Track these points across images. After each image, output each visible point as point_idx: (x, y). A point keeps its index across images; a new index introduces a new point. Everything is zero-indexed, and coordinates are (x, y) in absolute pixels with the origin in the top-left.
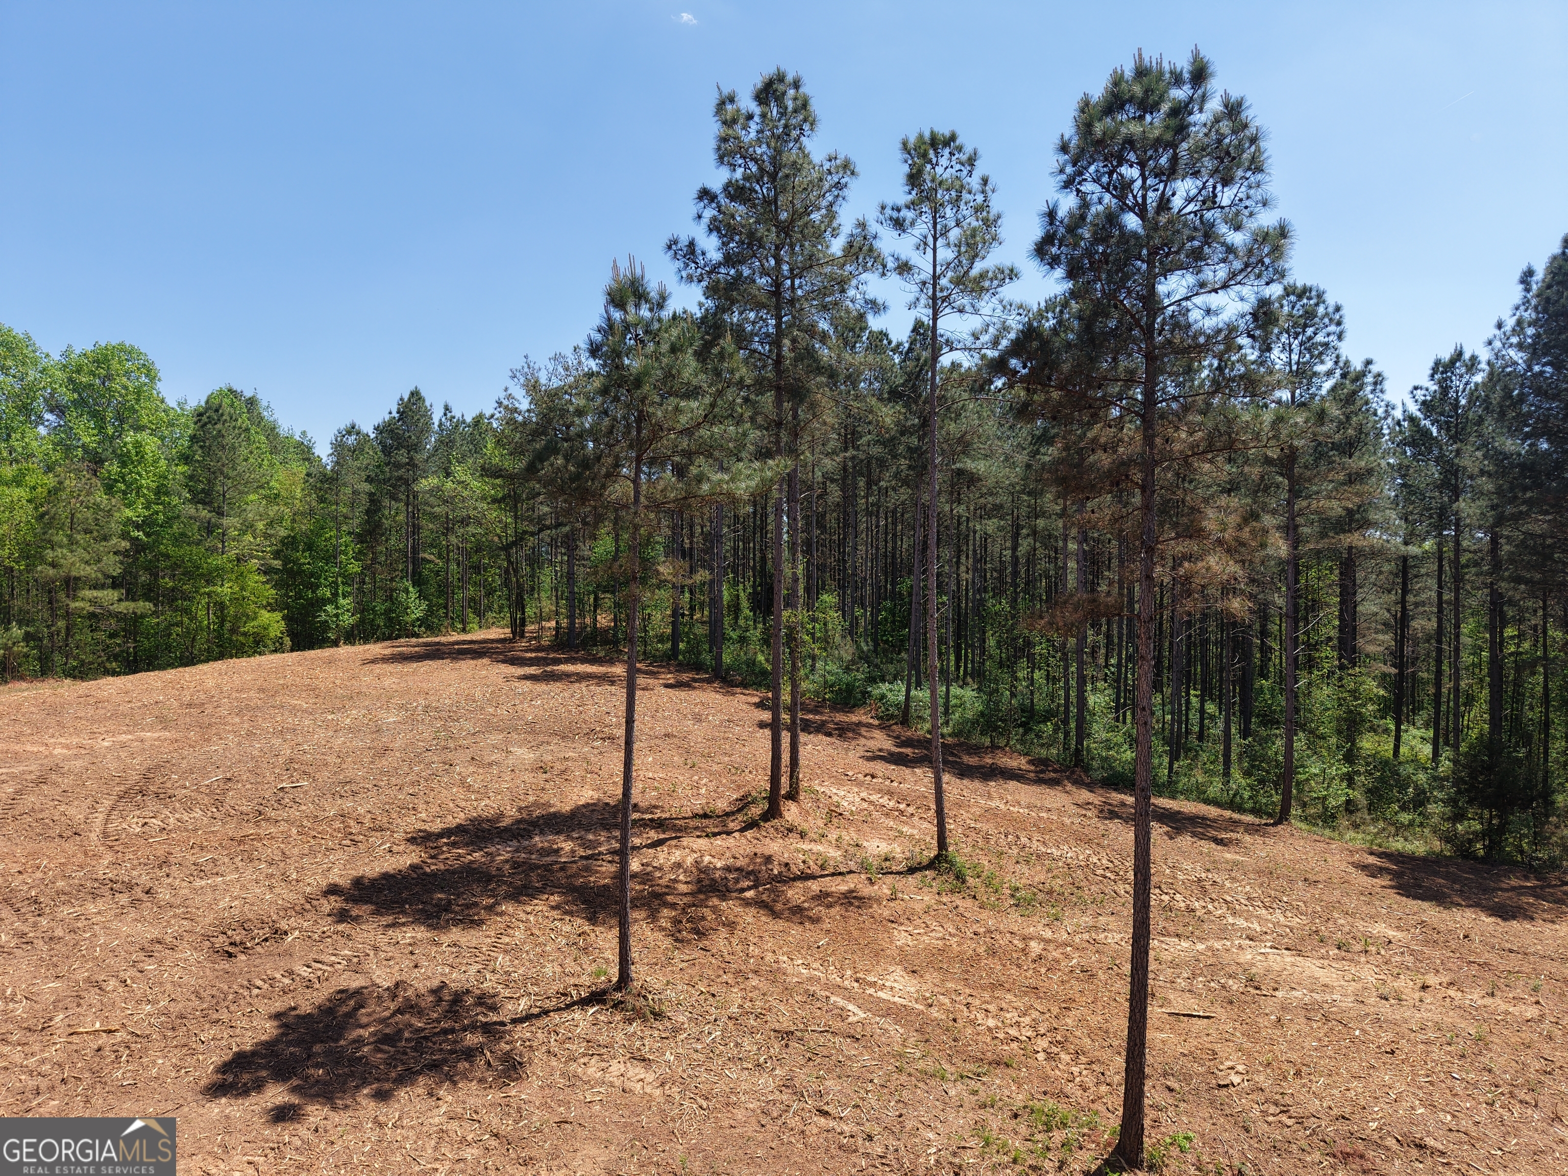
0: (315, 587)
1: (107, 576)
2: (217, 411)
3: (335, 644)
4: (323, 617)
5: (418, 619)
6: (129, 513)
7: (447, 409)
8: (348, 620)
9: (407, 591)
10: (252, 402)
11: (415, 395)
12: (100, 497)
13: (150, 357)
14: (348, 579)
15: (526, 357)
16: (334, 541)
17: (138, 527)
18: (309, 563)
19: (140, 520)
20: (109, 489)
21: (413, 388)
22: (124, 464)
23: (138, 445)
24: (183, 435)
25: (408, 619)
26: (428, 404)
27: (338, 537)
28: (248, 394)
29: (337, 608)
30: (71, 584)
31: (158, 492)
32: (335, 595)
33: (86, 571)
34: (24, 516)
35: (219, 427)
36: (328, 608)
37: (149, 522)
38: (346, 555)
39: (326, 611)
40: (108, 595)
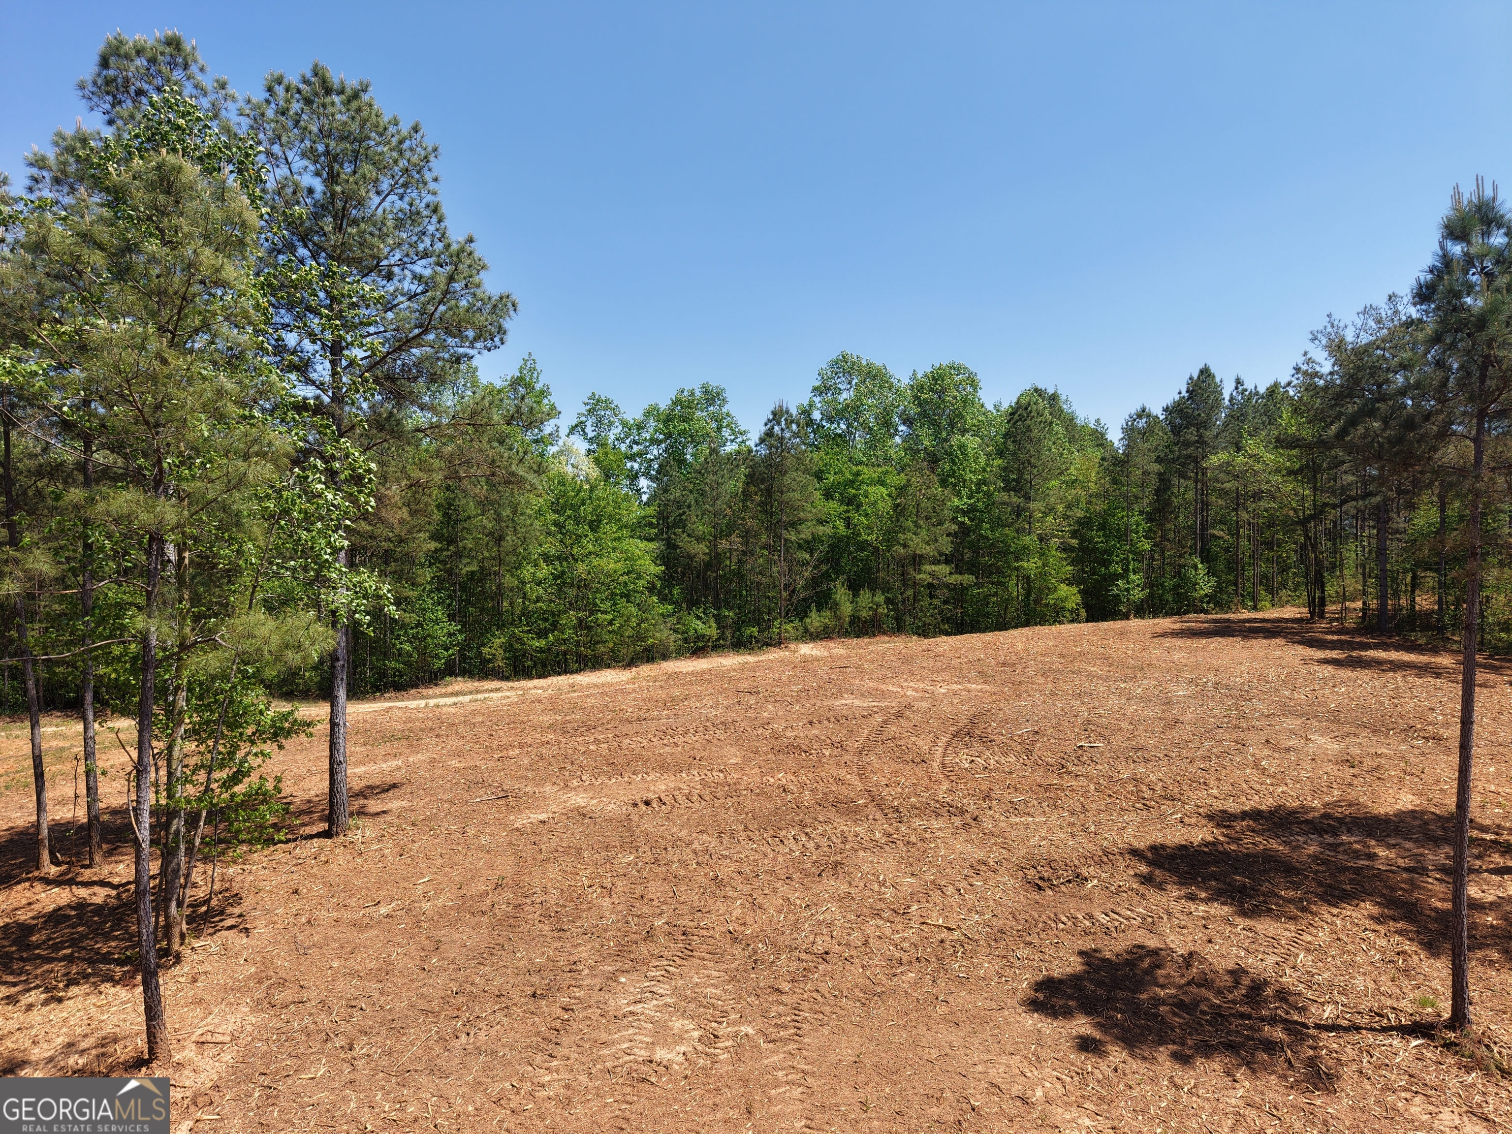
0: (1108, 564)
1: (941, 554)
2: (1026, 409)
3: (1126, 617)
4: (1116, 591)
5: (1206, 595)
6: (956, 502)
7: (1239, 382)
8: (1138, 595)
9: (1195, 567)
10: (1054, 398)
11: (1205, 372)
12: (937, 490)
13: (972, 369)
14: (1139, 556)
15: (1329, 316)
16: (1126, 520)
17: (964, 513)
18: (1102, 542)
19: (965, 507)
20: (944, 483)
21: (1202, 366)
22: (955, 462)
23: (962, 447)
24: (997, 431)
25: (1196, 595)
26: (1218, 380)
27: (1130, 517)
28: (1051, 391)
29: (1128, 583)
30: (917, 560)
31: (979, 483)
32: (1126, 570)
33: (927, 550)
34: (885, 506)
35: (1028, 422)
36: (1120, 583)
37: (972, 509)
38: (1137, 533)
39: (1117, 585)
40: (943, 569)
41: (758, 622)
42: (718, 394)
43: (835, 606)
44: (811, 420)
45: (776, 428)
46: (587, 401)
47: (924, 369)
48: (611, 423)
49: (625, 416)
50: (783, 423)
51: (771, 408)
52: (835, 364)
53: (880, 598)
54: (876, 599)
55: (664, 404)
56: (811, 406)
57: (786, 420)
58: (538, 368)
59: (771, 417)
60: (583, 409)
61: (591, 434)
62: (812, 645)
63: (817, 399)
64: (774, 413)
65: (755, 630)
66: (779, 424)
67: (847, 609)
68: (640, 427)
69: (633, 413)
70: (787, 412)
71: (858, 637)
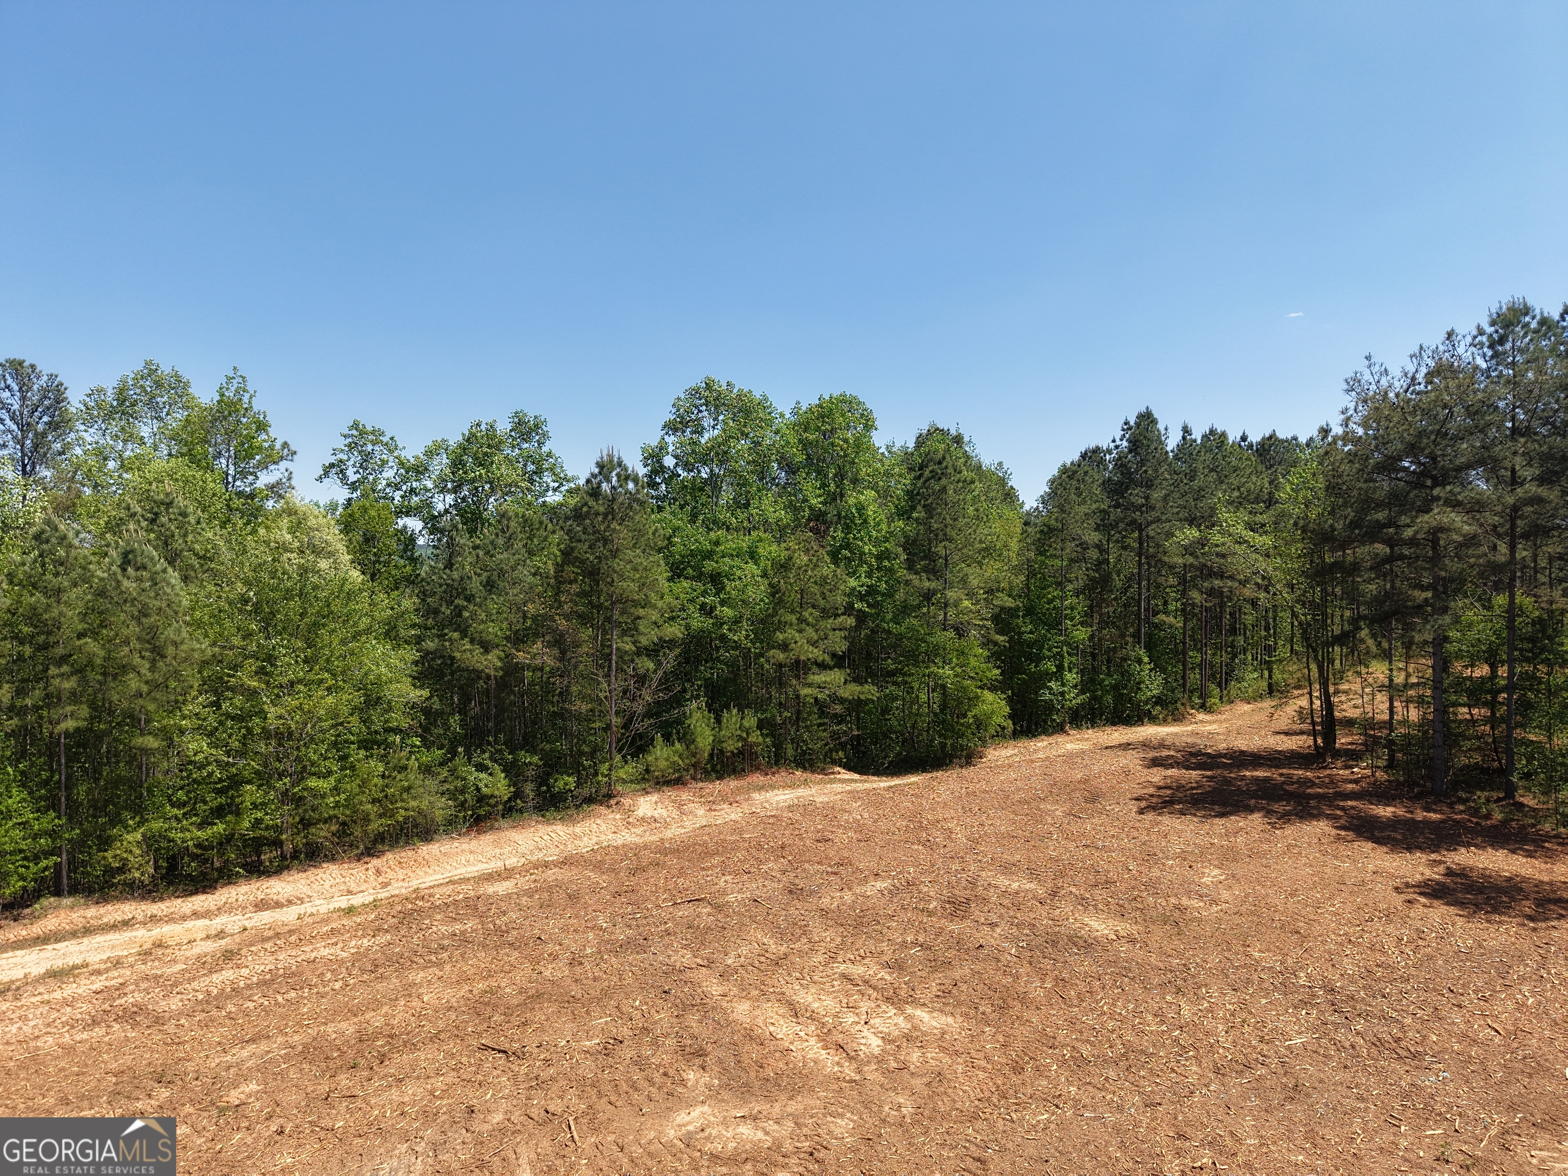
0: (1038, 659)
1: (834, 655)
2: (940, 463)
3: (1060, 729)
4: (1048, 696)
5: (1154, 696)
6: (853, 583)
7: (1186, 430)
8: (1075, 699)
9: (1140, 661)
10: (958, 439)
11: (1147, 419)
12: (827, 569)
13: (868, 405)
14: (1074, 648)
16: (1057, 603)
17: (861, 598)
18: (1031, 632)
19: (863, 590)
20: (835, 557)
21: (1143, 410)
22: (847, 529)
23: (861, 508)
24: (901, 485)
25: (1141, 697)
26: (1161, 426)
27: (1062, 599)
28: (953, 432)
29: (1063, 685)
30: (800, 667)
31: (880, 557)
32: (1060, 668)
33: (815, 653)
34: (758, 592)
35: (944, 481)
36: (1052, 684)
37: (872, 591)
38: (1072, 619)
39: (1051, 689)
40: (836, 677)
41: (576, 769)
42: (537, 426)
43: (687, 738)
44: (662, 467)
45: (604, 486)
46: (346, 432)
47: (809, 400)
48: (384, 463)
49: (403, 454)
50: (614, 479)
51: (596, 457)
52: (694, 393)
53: (751, 721)
54: (746, 724)
55: (454, 439)
56: (661, 448)
57: (618, 475)
58: (250, 388)
59: (597, 471)
60: (341, 443)
61: (353, 478)
62: (654, 797)
63: (670, 439)
64: (601, 466)
65: (571, 780)
66: (609, 481)
67: (704, 738)
68: (420, 470)
69: (412, 451)
70: (620, 464)
71: (720, 778)
